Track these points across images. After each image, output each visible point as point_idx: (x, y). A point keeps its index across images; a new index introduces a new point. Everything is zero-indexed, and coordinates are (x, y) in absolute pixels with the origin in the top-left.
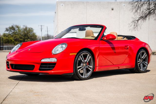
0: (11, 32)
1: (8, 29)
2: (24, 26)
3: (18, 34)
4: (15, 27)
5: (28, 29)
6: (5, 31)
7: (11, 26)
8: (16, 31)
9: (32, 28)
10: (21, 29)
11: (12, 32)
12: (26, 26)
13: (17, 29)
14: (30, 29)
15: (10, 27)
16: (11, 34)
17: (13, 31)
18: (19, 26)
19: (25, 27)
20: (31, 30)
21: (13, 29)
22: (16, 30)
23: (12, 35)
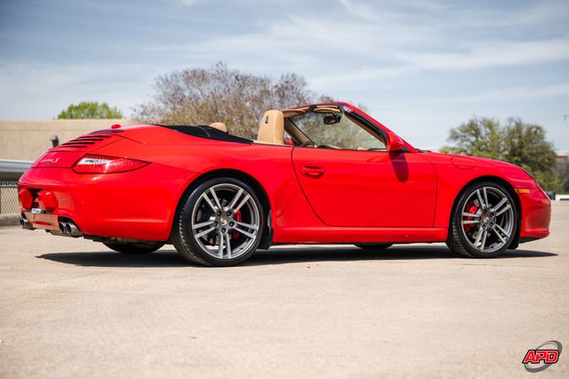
0: (465, 143)
1: (459, 132)
2: (511, 120)
3: (490, 149)
4: (479, 124)
5: (524, 131)
6: (447, 140)
7: (467, 122)
8: (482, 138)
9: (538, 128)
10: (500, 131)
11: (469, 143)
12: (518, 121)
13: (488, 130)
14: (534, 130)
15: (463, 126)
16: (465, 148)
17: (473, 139)
18: (495, 121)
19: (513, 124)
20: (535, 132)
21: (473, 132)
22: (483, 133)
23: (469, 152)
